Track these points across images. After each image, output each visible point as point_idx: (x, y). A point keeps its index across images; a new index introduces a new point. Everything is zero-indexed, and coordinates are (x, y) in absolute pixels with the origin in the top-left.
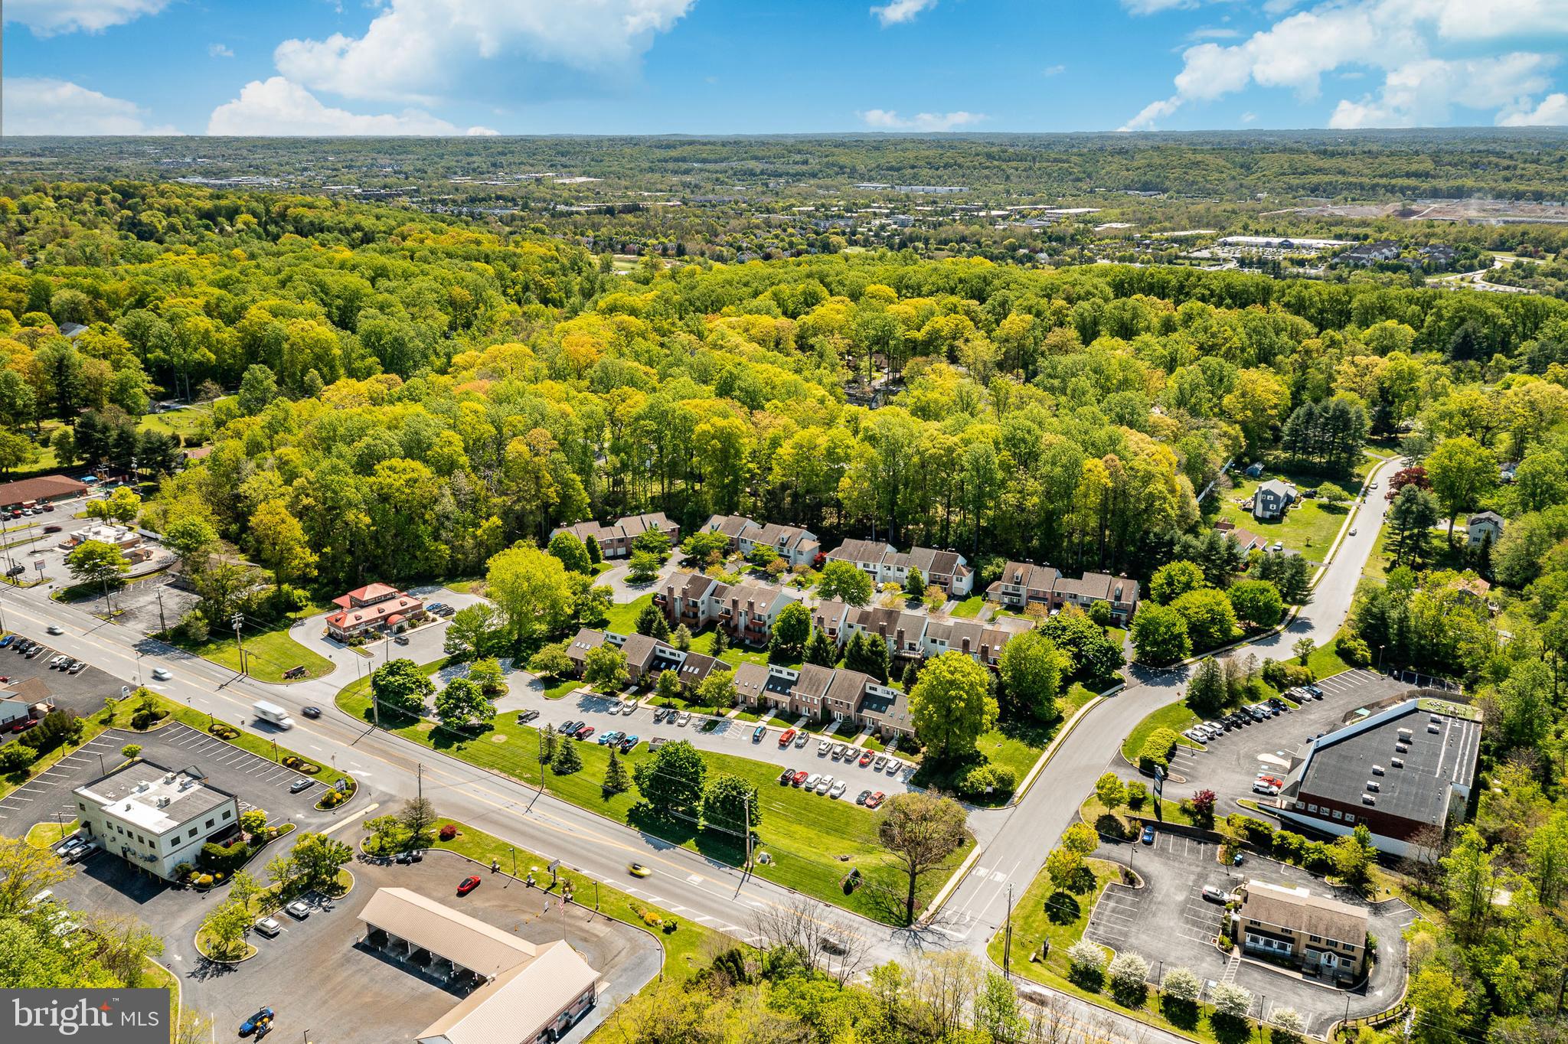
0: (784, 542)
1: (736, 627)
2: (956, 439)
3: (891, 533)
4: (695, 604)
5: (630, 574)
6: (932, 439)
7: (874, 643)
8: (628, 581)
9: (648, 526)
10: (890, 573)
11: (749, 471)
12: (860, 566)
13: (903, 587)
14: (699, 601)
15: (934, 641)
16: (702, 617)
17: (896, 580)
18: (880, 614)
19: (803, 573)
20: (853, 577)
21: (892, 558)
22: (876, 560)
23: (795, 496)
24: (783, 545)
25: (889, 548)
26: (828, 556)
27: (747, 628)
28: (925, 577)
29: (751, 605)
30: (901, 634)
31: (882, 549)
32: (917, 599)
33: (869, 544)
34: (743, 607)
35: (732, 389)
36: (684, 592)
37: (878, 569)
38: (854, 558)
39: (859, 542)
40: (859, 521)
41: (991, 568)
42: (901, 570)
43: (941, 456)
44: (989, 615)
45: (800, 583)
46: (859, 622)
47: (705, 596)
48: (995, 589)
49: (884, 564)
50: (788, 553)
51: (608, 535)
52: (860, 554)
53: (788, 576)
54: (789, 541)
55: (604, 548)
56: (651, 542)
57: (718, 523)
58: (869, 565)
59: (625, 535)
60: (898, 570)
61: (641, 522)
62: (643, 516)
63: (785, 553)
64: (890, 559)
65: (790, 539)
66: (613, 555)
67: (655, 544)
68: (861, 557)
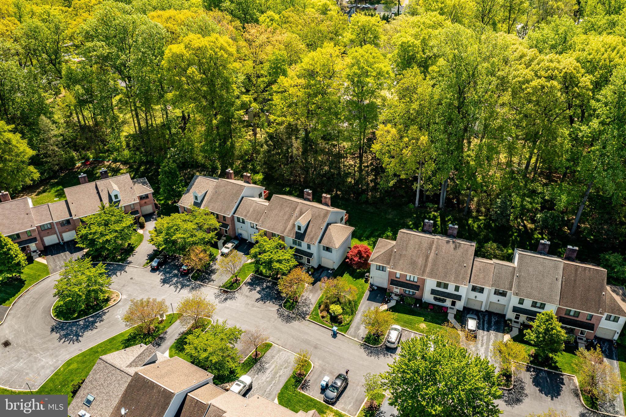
0: (302, 231)
9: (104, 195)
10: (482, 297)
12: (431, 284)
17: (492, 307)
22: (459, 277)
24: (300, 236)
33: (442, 246)
37: (462, 292)
49: (472, 284)
50: (309, 247)
51: (44, 218)
52: (429, 265)
53: (311, 291)
54: (309, 230)
55: (38, 238)
56: (102, 235)
57: (204, 192)
58: (446, 286)
59: (71, 215)
60: (497, 293)
61: (95, 191)
62: (99, 183)
63: (304, 247)
64: (481, 276)
65: (311, 225)
66: (58, 241)
67: (108, 237)
68: (432, 270)
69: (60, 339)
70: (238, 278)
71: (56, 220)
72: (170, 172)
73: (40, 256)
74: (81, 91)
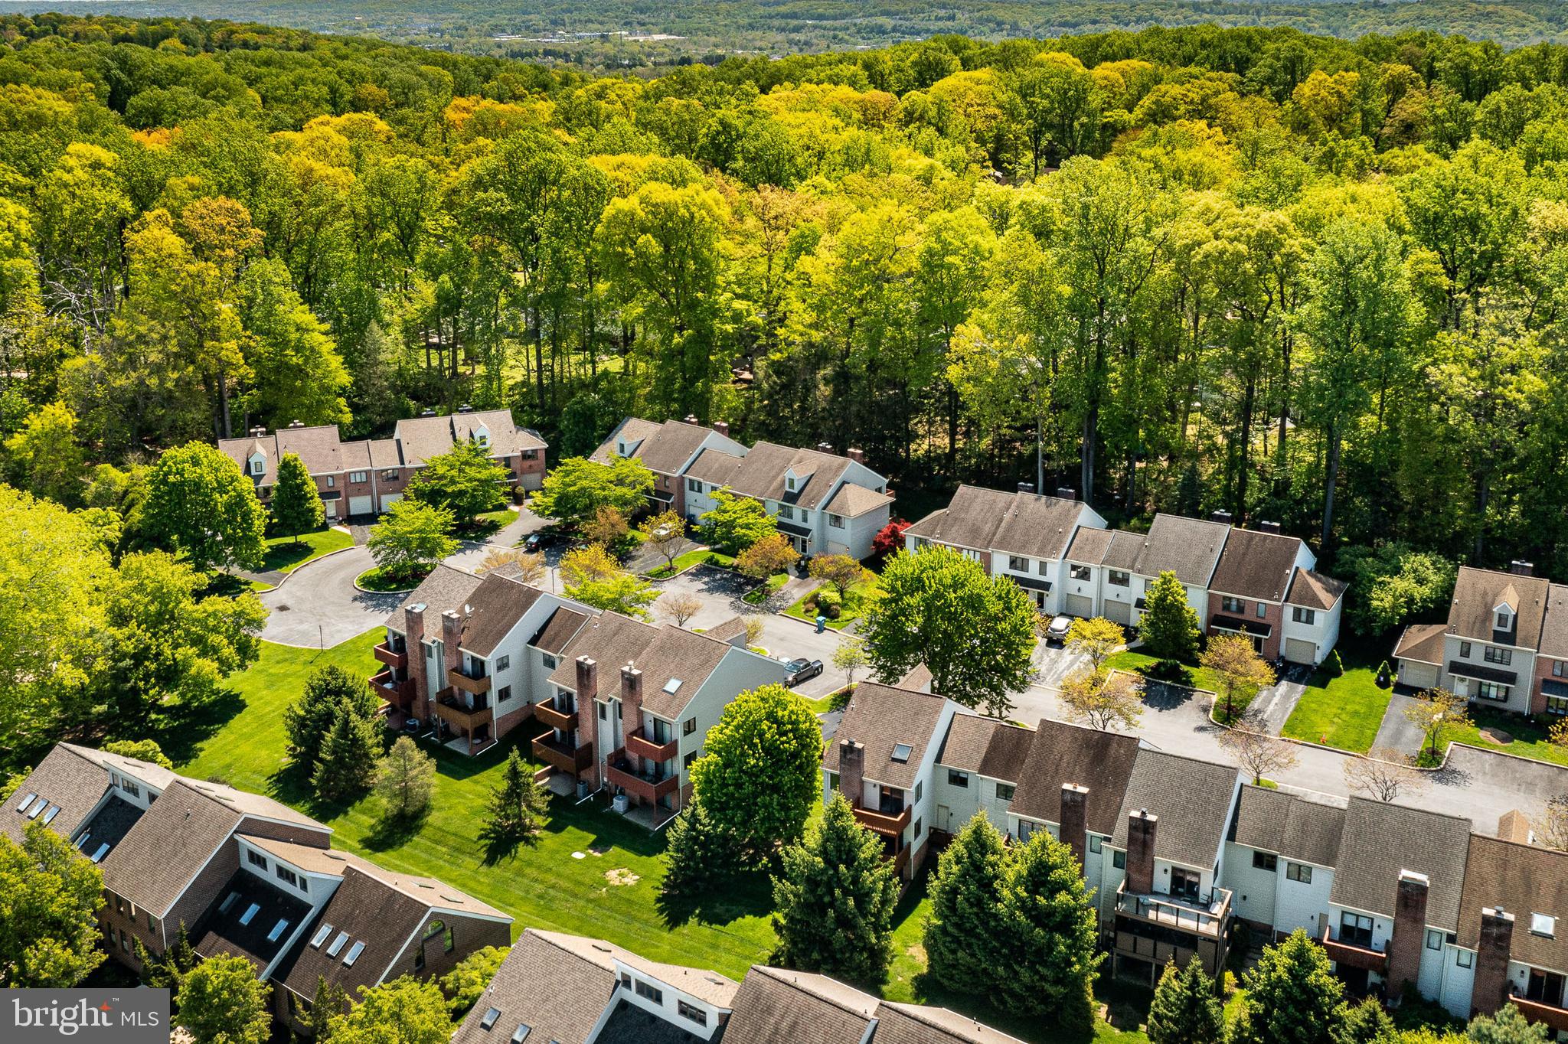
0: (796, 491)
1: (590, 749)
2: (1282, 216)
3: (1087, 478)
4: (479, 671)
5: (371, 566)
6: (1208, 217)
7: (1040, 877)
8: (368, 582)
9: (463, 436)
10: (1089, 589)
11: (737, 318)
12: (1001, 562)
13: (1130, 634)
14: (490, 660)
15: (1265, 862)
16: (498, 710)
17: (1110, 612)
18: (1063, 746)
19: (840, 578)
20: (974, 603)
21: (1096, 542)
22: (1047, 548)
23: (843, 379)
24: (791, 498)
25: (1086, 515)
26: (910, 533)
27: (619, 759)
28: (1195, 603)
29: (632, 684)
30: (1142, 831)
31: (1066, 518)
32: (1174, 674)
33: (1027, 503)
34: (607, 689)
35: (730, 156)
36: (450, 629)
37: (1053, 575)
38: (982, 540)
39: (1003, 497)
40: (1002, 443)
41: (1399, 584)
42: (1124, 581)
43: (1239, 258)
44: (1415, 740)
45: (828, 611)
46: (985, 768)
47: (513, 643)
48: (1423, 651)
49: (1070, 561)
50: (805, 520)
51: (358, 461)
52: (1001, 530)
53: (798, 585)
54: (807, 489)
55: (343, 494)
56: (453, 482)
57: (638, 440)
58: (1025, 562)
59: (402, 462)
60: (1114, 579)
61: (449, 430)
62: (456, 417)
63: (797, 520)
64: (1088, 548)
65: (813, 481)
66: (370, 511)
67: (462, 487)
68: (1003, 538)
69: (366, 608)
70: (674, 564)
71: (377, 467)
72: (583, 415)
73: (340, 523)
74: (449, 285)
